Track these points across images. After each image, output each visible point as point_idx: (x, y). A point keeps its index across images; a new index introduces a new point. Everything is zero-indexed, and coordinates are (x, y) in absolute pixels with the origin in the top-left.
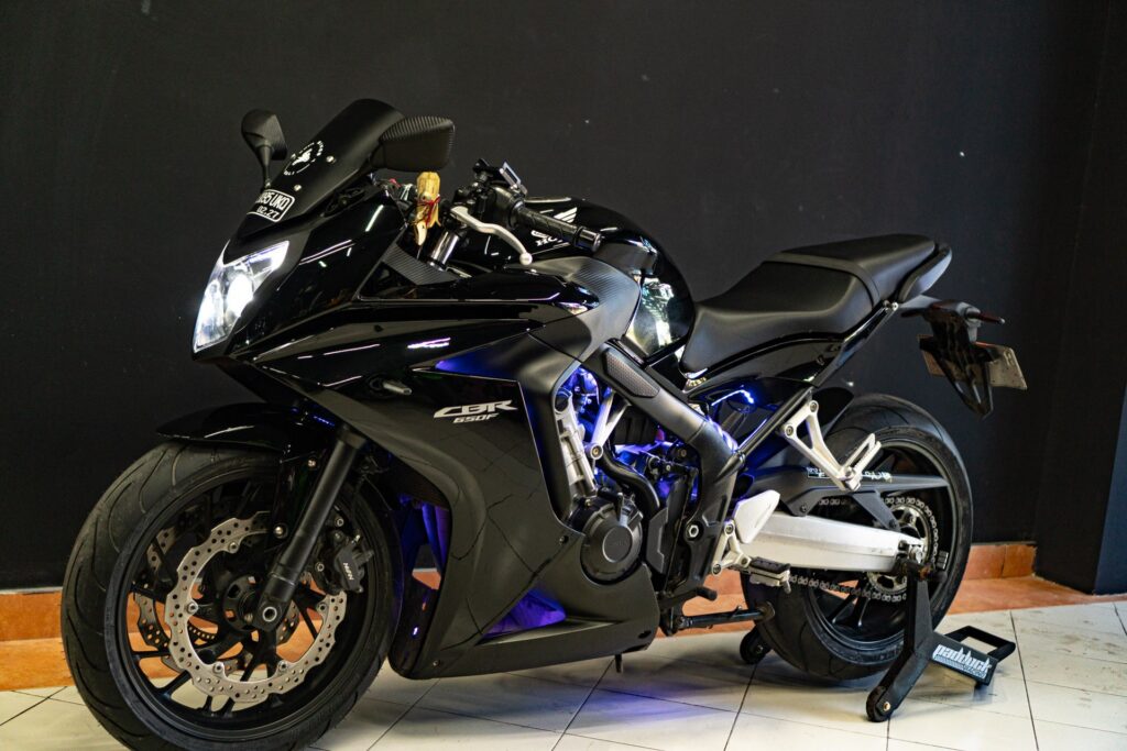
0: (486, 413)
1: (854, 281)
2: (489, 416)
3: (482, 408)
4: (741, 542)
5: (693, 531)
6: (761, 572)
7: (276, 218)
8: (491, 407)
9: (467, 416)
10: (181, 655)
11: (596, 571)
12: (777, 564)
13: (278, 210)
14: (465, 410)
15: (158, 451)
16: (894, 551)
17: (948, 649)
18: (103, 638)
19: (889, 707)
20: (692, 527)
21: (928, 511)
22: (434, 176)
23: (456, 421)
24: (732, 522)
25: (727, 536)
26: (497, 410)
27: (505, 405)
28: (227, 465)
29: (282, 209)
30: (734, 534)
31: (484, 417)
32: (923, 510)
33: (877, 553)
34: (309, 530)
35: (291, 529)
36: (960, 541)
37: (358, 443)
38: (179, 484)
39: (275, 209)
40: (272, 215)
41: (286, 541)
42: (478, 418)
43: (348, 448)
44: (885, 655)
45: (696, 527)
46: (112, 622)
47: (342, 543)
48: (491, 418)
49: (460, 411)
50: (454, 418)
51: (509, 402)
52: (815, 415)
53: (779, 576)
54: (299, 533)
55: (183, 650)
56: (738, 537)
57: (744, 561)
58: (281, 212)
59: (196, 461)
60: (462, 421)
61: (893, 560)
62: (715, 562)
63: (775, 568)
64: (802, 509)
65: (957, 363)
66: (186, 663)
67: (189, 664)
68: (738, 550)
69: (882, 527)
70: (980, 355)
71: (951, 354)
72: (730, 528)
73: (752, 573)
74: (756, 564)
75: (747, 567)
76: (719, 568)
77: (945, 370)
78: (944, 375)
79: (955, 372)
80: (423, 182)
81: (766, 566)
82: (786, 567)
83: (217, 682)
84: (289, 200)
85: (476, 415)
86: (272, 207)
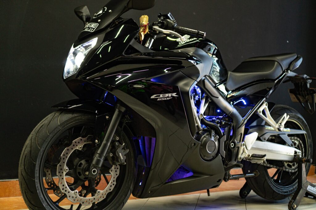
0: (168, 97)
1: (276, 63)
2: (169, 98)
3: (167, 95)
4: (247, 149)
5: (232, 145)
6: (256, 158)
7: (92, 30)
8: (170, 95)
9: (162, 98)
10: (63, 187)
11: (205, 156)
13: (93, 28)
14: (161, 96)
15: (53, 114)
16: (293, 154)
17: (311, 187)
18: (35, 181)
19: (295, 206)
20: (232, 143)
21: (301, 142)
22: (146, 16)
23: (158, 100)
24: (244, 142)
25: (243, 147)
26: (172, 96)
27: (174, 95)
28: (77, 118)
29: (94, 28)
30: (245, 146)
31: (168, 98)
32: (299, 141)
34: (107, 141)
35: (101, 141)
37: (123, 109)
38: (61, 125)
39: (92, 28)
40: (90, 30)
41: (99, 145)
42: (165, 99)
43: (120, 111)
44: (289, 191)
45: (233, 144)
46: (38, 175)
47: (118, 146)
48: (170, 99)
49: (159, 96)
50: (158, 98)
51: (176, 93)
52: (267, 107)
53: (263, 159)
54: (104, 142)
55: (63, 185)
56: (246, 148)
57: (249, 156)
59: (66, 117)
60: (160, 100)
61: (294, 157)
62: (239, 156)
63: (261, 156)
64: (265, 139)
65: (303, 96)
66: (64, 190)
67: (66, 191)
68: (246, 152)
69: (289, 146)
70: (312, 92)
71: (301, 93)
72: (244, 145)
73: (252, 159)
74: (254, 156)
75: (250, 158)
76: (241, 158)
77: (299, 99)
78: (298, 101)
79: (301, 100)
80: (142, 19)
81: (257, 156)
82: (265, 156)
83: (76, 197)
84: (96, 25)
85: (165, 98)
86: (90, 28)
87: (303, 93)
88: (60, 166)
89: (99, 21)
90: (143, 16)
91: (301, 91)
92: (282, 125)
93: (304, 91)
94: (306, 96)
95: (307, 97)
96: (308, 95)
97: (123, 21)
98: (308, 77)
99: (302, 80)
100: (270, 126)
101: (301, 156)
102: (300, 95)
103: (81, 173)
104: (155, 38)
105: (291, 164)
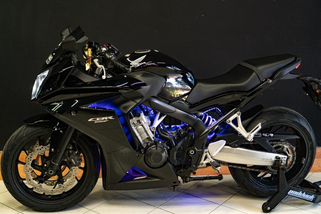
0: (105, 120)
1: (254, 74)
3: (103, 118)
5: (192, 152)
8: (106, 118)
14: (98, 119)
16: (273, 159)
17: (295, 192)
19: (269, 209)
20: (192, 151)
21: (291, 146)
23: (95, 122)
25: (205, 154)
26: (108, 119)
27: (110, 118)
28: (39, 131)
30: (208, 153)
31: (104, 121)
32: (289, 146)
34: (60, 150)
36: (310, 155)
38: (26, 136)
42: (102, 121)
45: (193, 151)
47: (72, 153)
48: (106, 121)
49: (96, 119)
50: (95, 121)
51: (112, 117)
54: (58, 151)
56: (210, 154)
57: (211, 162)
60: (97, 122)
61: (274, 162)
68: (210, 158)
72: (206, 152)
76: (203, 163)
84: (51, 58)
88: (26, 166)
89: (54, 54)
92: (251, 136)
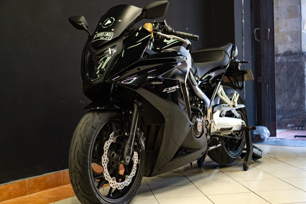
0: (174, 89)
1: (224, 52)
2: (175, 90)
4: (215, 125)
5: (207, 123)
6: (224, 131)
7: (109, 39)
10: (106, 176)
11: (196, 134)
12: (229, 128)
13: (109, 37)
14: (170, 89)
15: (87, 116)
16: (241, 124)
17: (255, 149)
19: (249, 166)
21: (242, 114)
22: (150, 24)
24: (213, 120)
25: (213, 124)
27: (177, 87)
29: (110, 36)
32: (241, 114)
33: (239, 125)
34: (133, 132)
35: (129, 132)
37: (140, 104)
40: (107, 39)
41: (128, 137)
43: (138, 106)
44: (237, 155)
47: (140, 136)
50: (167, 92)
52: (222, 89)
53: (231, 131)
54: (131, 134)
55: (106, 174)
56: (215, 124)
57: (218, 130)
58: (110, 37)
60: (169, 92)
61: (241, 127)
62: (211, 131)
63: (229, 129)
64: (223, 115)
65: (234, 76)
66: (107, 178)
67: (108, 178)
68: (215, 128)
69: (238, 118)
70: (242, 73)
71: (232, 74)
72: (213, 121)
73: (221, 132)
74: (222, 130)
75: (219, 131)
76: (212, 133)
77: (230, 80)
78: (229, 81)
79: (232, 80)
80: (146, 26)
81: (226, 129)
82: (232, 128)
83: (114, 183)
84: (111, 34)
85: (172, 90)
86: (106, 37)
87: (235, 74)
88: (104, 157)
89: (113, 30)
90: (146, 24)
91: (233, 73)
92: (235, 102)
93: (235, 73)
94: (237, 76)
95: (237, 78)
96: (239, 75)
97: (134, 29)
98: (239, 61)
99: (234, 64)
100: (226, 104)
101: (245, 126)
102: (231, 76)
103: (115, 162)
104: (153, 41)
105: (238, 133)
